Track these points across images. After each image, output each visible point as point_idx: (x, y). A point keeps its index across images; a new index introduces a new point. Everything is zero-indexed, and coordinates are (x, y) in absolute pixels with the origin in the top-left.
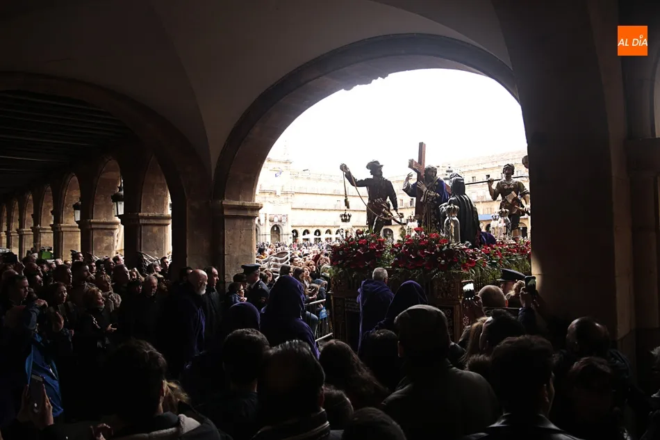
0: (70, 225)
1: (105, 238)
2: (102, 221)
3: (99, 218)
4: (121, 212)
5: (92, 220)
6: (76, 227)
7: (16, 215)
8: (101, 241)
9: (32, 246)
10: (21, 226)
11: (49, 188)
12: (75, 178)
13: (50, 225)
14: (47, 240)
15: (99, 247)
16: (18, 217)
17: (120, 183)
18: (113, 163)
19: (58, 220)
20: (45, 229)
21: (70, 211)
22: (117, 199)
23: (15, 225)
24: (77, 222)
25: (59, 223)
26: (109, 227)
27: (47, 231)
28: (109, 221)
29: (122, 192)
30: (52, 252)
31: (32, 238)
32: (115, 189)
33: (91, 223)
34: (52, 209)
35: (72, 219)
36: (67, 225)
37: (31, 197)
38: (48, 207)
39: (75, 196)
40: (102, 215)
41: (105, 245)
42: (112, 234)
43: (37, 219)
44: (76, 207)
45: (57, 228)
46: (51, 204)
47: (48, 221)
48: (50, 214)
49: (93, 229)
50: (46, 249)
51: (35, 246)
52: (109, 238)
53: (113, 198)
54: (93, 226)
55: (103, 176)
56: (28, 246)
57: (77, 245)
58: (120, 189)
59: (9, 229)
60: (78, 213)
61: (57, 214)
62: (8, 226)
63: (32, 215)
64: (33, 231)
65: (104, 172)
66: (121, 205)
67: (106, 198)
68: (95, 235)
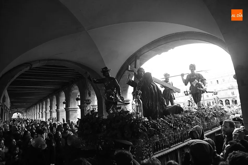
0: (62, 109)
1: (74, 113)
2: (73, 107)
3: (72, 106)
4: (79, 104)
5: (69, 108)
6: (64, 110)
7: (44, 106)
8: (72, 114)
9: (50, 117)
10: (46, 110)
11: (55, 97)
12: (63, 93)
13: (56, 110)
14: (54, 115)
15: (72, 117)
16: (45, 107)
17: (79, 94)
18: (76, 87)
19: (58, 108)
20: (54, 111)
21: (62, 105)
22: (77, 99)
23: (44, 110)
24: (64, 108)
25: (58, 109)
26: (75, 110)
27: (54, 112)
28: (75, 107)
29: (79, 97)
30: (56, 119)
31: (49, 114)
32: (77, 96)
33: (69, 109)
34: (56, 104)
35: (62, 107)
36: (61, 109)
37: (49, 100)
38: (55, 103)
39: (63, 99)
40: (73, 105)
41: (74, 116)
42: (76, 112)
43: (51, 107)
44: (64, 103)
45: (58, 111)
46: (56, 102)
47: (55, 108)
48: (55, 106)
49: (70, 111)
50: (54, 118)
51: (51, 117)
52: (75, 113)
53: (76, 99)
54: (70, 110)
55: (73, 92)
56: (48, 117)
57: (64, 117)
58: (79, 96)
59: (42, 111)
60: (65, 105)
61: (58, 106)
62: (42, 110)
63: (50, 106)
64: (50, 112)
65: (73, 90)
66: (79, 102)
67: (74, 99)
68: (71, 113)
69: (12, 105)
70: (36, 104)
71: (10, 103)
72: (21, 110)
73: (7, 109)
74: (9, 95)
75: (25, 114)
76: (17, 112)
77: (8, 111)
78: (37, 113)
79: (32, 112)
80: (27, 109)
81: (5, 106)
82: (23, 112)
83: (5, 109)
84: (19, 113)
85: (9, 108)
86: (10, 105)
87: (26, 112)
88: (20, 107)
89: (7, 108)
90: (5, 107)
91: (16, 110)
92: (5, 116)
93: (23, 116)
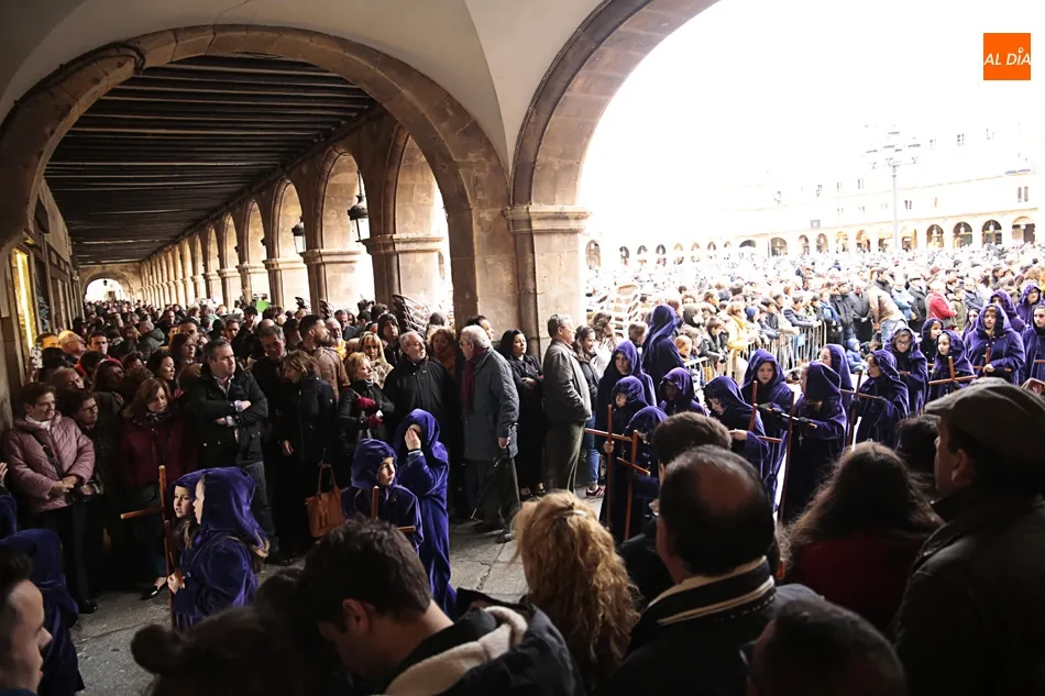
0: (290, 259)
1: (343, 275)
2: (336, 250)
3: (332, 245)
4: (366, 234)
5: (322, 251)
6: (299, 262)
7: (213, 249)
8: (335, 279)
9: (241, 295)
10: (223, 265)
11: (256, 205)
12: (292, 187)
13: (263, 262)
14: (260, 284)
15: (335, 291)
16: (217, 253)
17: (359, 188)
18: (347, 159)
19: (271, 253)
20: (256, 267)
21: (288, 239)
22: (355, 214)
23: (214, 264)
24: (301, 254)
25: (274, 257)
26: (347, 258)
27: (257, 270)
28: (347, 249)
29: (364, 204)
30: (268, 301)
31: (238, 281)
32: (352, 199)
33: (321, 255)
34: (262, 237)
35: (291, 249)
36: (285, 260)
37: (231, 222)
38: (256, 232)
39: (291, 212)
40: (337, 241)
41: (344, 287)
42: (353, 269)
43: (242, 252)
44: (296, 231)
45: (273, 265)
46: (260, 230)
47: (257, 253)
48: (261, 244)
49: (324, 264)
50: (260, 296)
51: (245, 294)
52: (348, 275)
53: (350, 213)
54: (325, 259)
55: (332, 181)
56: (235, 293)
58: (360, 199)
59: (206, 270)
60: (301, 240)
61: (270, 243)
62: (205, 266)
63: (236, 248)
64: (239, 272)
65: (333, 175)
66: (364, 224)
67: (339, 216)
68: (329, 272)
69: (78, 249)
70: (176, 241)
71: (68, 240)
72: (116, 268)
73: (62, 262)
74: (57, 203)
75: (136, 285)
76: (104, 276)
77: (68, 272)
78: (184, 276)
79: (165, 276)
80: (144, 260)
81: (50, 248)
82: (125, 274)
83: (51, 263)
84: (110, 281)
85: (68, 260)
86: (70, 248)
87: (139, 273)
88: (115, 255)
89: (59, 257)
90: (52, 254)
91: (98, 269)
92: (56, 291)
93: (131, 291)
